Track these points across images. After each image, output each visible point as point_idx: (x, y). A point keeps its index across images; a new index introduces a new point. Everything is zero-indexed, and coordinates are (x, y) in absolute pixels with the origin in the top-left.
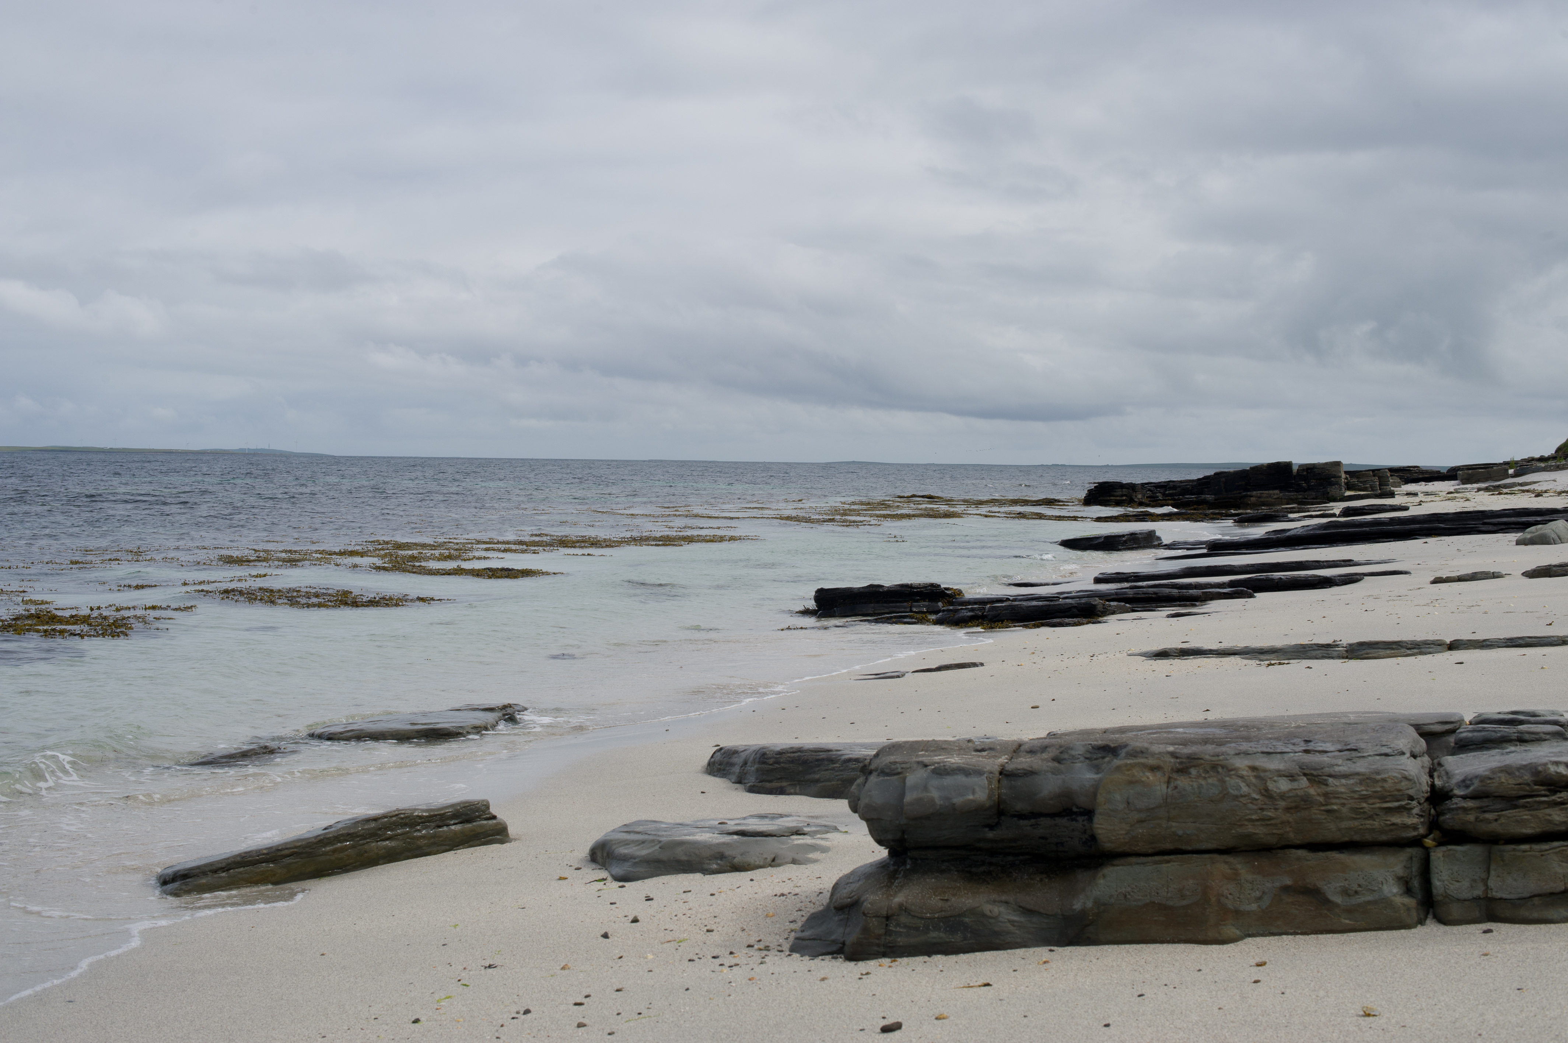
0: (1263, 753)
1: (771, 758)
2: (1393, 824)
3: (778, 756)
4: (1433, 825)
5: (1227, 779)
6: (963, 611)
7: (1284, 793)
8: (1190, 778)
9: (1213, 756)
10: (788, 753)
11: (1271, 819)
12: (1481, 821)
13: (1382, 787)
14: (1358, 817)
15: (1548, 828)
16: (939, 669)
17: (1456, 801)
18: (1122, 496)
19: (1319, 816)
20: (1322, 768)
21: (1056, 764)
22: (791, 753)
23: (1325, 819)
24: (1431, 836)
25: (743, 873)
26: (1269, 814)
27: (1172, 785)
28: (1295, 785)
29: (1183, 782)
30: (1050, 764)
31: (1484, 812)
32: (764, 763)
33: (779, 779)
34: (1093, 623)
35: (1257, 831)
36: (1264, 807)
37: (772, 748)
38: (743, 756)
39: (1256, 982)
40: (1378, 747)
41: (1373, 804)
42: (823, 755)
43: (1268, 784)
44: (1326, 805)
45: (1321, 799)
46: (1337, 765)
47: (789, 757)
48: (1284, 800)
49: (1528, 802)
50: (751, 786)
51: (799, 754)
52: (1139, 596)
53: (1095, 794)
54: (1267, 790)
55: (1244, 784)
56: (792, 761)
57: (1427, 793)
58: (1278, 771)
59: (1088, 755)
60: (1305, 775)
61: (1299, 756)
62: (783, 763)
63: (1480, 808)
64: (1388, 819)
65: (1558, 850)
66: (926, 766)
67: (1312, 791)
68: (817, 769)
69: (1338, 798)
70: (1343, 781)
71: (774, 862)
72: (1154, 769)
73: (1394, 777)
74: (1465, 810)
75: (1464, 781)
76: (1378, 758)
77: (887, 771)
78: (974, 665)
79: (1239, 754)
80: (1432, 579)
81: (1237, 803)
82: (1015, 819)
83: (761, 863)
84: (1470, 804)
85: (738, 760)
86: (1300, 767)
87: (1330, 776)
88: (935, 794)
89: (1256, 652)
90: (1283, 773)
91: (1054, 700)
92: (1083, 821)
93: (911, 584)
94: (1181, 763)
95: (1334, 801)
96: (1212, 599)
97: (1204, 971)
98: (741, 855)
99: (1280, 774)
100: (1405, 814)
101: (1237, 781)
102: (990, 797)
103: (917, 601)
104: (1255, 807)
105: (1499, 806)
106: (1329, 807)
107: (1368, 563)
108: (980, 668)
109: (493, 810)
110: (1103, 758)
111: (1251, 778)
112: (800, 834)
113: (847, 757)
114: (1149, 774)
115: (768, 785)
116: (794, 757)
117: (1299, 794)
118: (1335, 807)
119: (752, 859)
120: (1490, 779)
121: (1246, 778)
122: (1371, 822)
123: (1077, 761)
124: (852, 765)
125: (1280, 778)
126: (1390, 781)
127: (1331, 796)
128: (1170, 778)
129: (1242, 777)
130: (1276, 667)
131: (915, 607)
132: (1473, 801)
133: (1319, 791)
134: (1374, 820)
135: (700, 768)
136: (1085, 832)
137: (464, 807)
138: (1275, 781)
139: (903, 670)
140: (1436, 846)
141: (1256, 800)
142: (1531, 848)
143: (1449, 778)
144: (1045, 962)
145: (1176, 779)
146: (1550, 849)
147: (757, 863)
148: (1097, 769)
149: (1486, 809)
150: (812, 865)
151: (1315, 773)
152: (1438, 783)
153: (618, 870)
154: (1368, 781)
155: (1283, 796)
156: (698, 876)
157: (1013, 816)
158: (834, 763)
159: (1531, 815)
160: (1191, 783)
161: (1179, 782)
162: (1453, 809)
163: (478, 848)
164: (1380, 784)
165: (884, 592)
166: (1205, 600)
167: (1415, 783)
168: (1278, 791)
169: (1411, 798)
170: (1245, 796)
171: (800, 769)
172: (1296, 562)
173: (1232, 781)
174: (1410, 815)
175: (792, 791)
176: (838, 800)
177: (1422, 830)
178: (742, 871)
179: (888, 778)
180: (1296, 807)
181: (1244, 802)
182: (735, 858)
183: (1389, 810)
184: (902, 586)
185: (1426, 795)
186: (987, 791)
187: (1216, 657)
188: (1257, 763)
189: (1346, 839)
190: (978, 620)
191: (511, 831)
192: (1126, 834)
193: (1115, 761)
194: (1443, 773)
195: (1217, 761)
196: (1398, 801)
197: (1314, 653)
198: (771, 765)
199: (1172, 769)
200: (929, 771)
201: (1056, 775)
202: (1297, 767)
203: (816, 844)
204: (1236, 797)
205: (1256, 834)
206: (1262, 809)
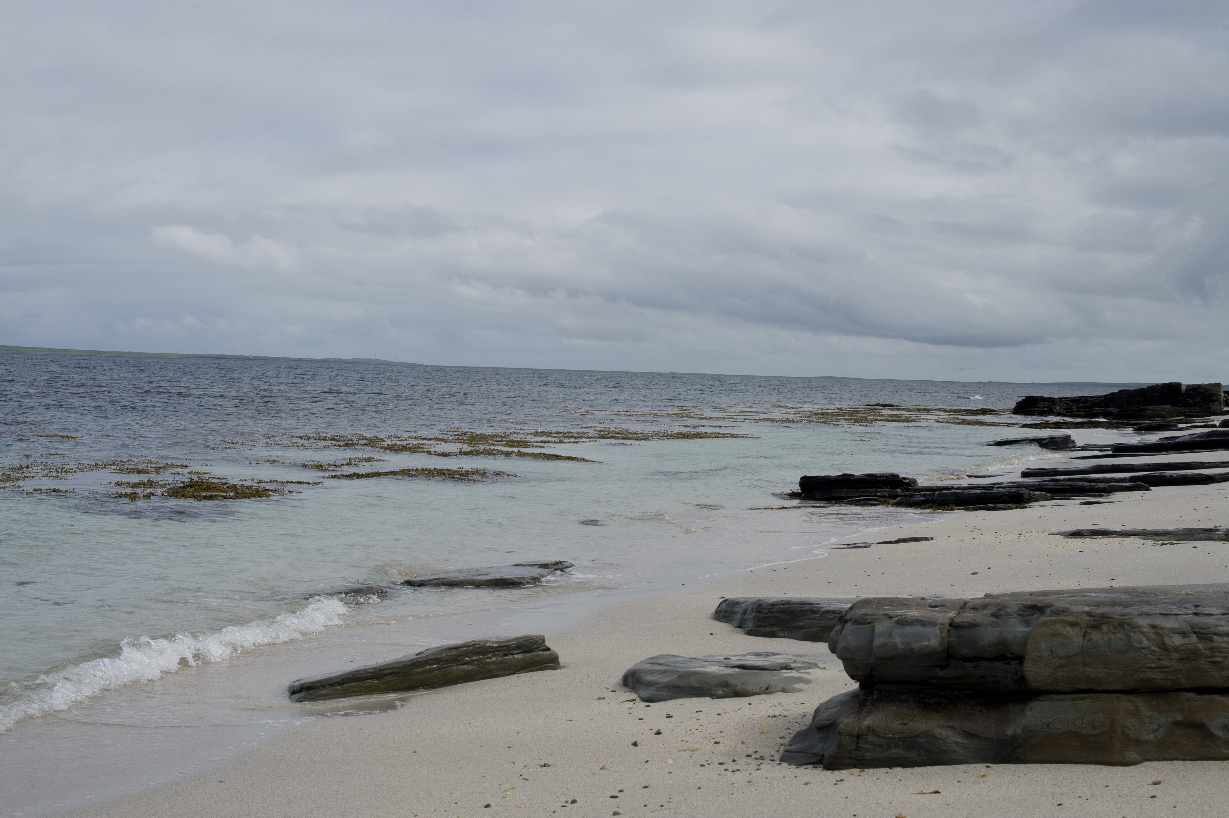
0: (1161, 614)
1: (765, 608)
3: (771, 607)
5: (1132, 634)
6: (917, 496)
7: (1178, 647)
8: (1102, 632)
9: (1120, 616)
10: (779, 604)
11: (1166, 667)
16: (898, 541)
18: (1044, 407)
19: (1205, 666)
20: (1209, 628)
21: (995, 619)
22: (781, 605)
23: (1211, 668)
25: (743, 698)
26: (1165, 663)
27: (1087, 638)
28: (1186, 641)
29: (1096, 636)
30: (990, 619)
32: (760, 612)
33: (771, 625)
34: (1021, 508)
35: (1155, 677)
36: (1161, 657)
37: (767, 601)
38: (744, 606)
39: (1153, 797)
42: (807, 607)
43: (1164, 639)
44: (1211, 657)
45: (1208, 652)
46: (1220, 625)
47: (780, 608)
48: (1177, 652)
50: (749, 630)
51: (788, 605)
52: (1057, 487)
53: (1025, 644)
54: (1163, 644)
55: (1145, 639)
56: (783, 611)
58: (1173, 629)
59: (1021, 613)
60: (1195, 633)
61: (1190, 617)
62: (775, 612)
66: (891, 617)
67: (1200, 646)
68: (802, 618)
69: (1221, 652)
70: (1226, 639)
71: (768, 690)
72: (1072, 625)
77: (860, 621)
78: (926, 539)
79: (1141, 615)
81: (1139, 653)
82: (961, 661)
83: (758, 691)
85: (739, 609)
86: (1191, 627)
87: (1215, 634)
88: (898, 640)
89: (1152, 534)
90: (1177, 631)
91: (989, 568)
92: (1015, 664)
93: (876, 474)
94: (1095, 621)
95: (1217, 654)
96: (1116, 491)
97: (1110, 787)
98: (742, 684)
99: (1175, 631)
101: (1140, 636)
102: (941, 644)
103: (881, 488)
104: (1154, 657)
106: (1213, 659)
108: (931, 542)
109: (548, 644)
110: (1032, 615)
111: (1151, 634)
112: (788, 669)
113: (825, 609)
114: (1068, 629)
115: (763, 629)
116: (784, 608)
117: (1190, 647)
118: (1219, 659)
119: (750, 688)
121: (1147, 634)
123: (1011, 617)
124: (830, 616)
125: (1174, 635)
127: (1216, 650)
128: (1085, 632)
129: (1143, 633)
130: (1168, 546)
131: (879, 492)
133: (1206, 646)
135: (709, 615)
136: (1016, 673)
137: (525, 641)
138: (1170, 637)
139: (869, 541)
141: (1155, 651)
144: (983, 776)
145: (1090, 634)
147: (754, 691)
148: (1027, 623)
150: (797, 693)
151: (1203, 631)
153: (645, 693)
155: (1176, 649)
156: (707, 699)
157: (959, 659)
158: (816, 614)
160: (1102, 637)
161: (1093, 636)
163: (536, 672)
165: (854, 480)
166: (1111, 492)
168: (1173, 645)
170: (1146, 648)
171: (788, 617)
172: (1184, 463)
173: (1135, 636)
176: (818, 643)
178: (742, 697)
179: (861, 626)
180: (1187, 658)
181: (1146, 653)
182: (736, 686)
184: (869, 475)
186: (939, 639)
187: (1120, 537)
188: (1156, 623)
190: (928, 503)
191: (562, 660)
192: (1050, 676)
193: (1042, 617)
195: (1124, 620)
197: (1199, 536)
198: (765, 614)
199: (1088, 625)
200: (893, 622)
201: (995, 628)
202: (1188, 626)
203: (801, 677)
204: (1139, 649)
205: (1154, 679)
206: (1159, 659)
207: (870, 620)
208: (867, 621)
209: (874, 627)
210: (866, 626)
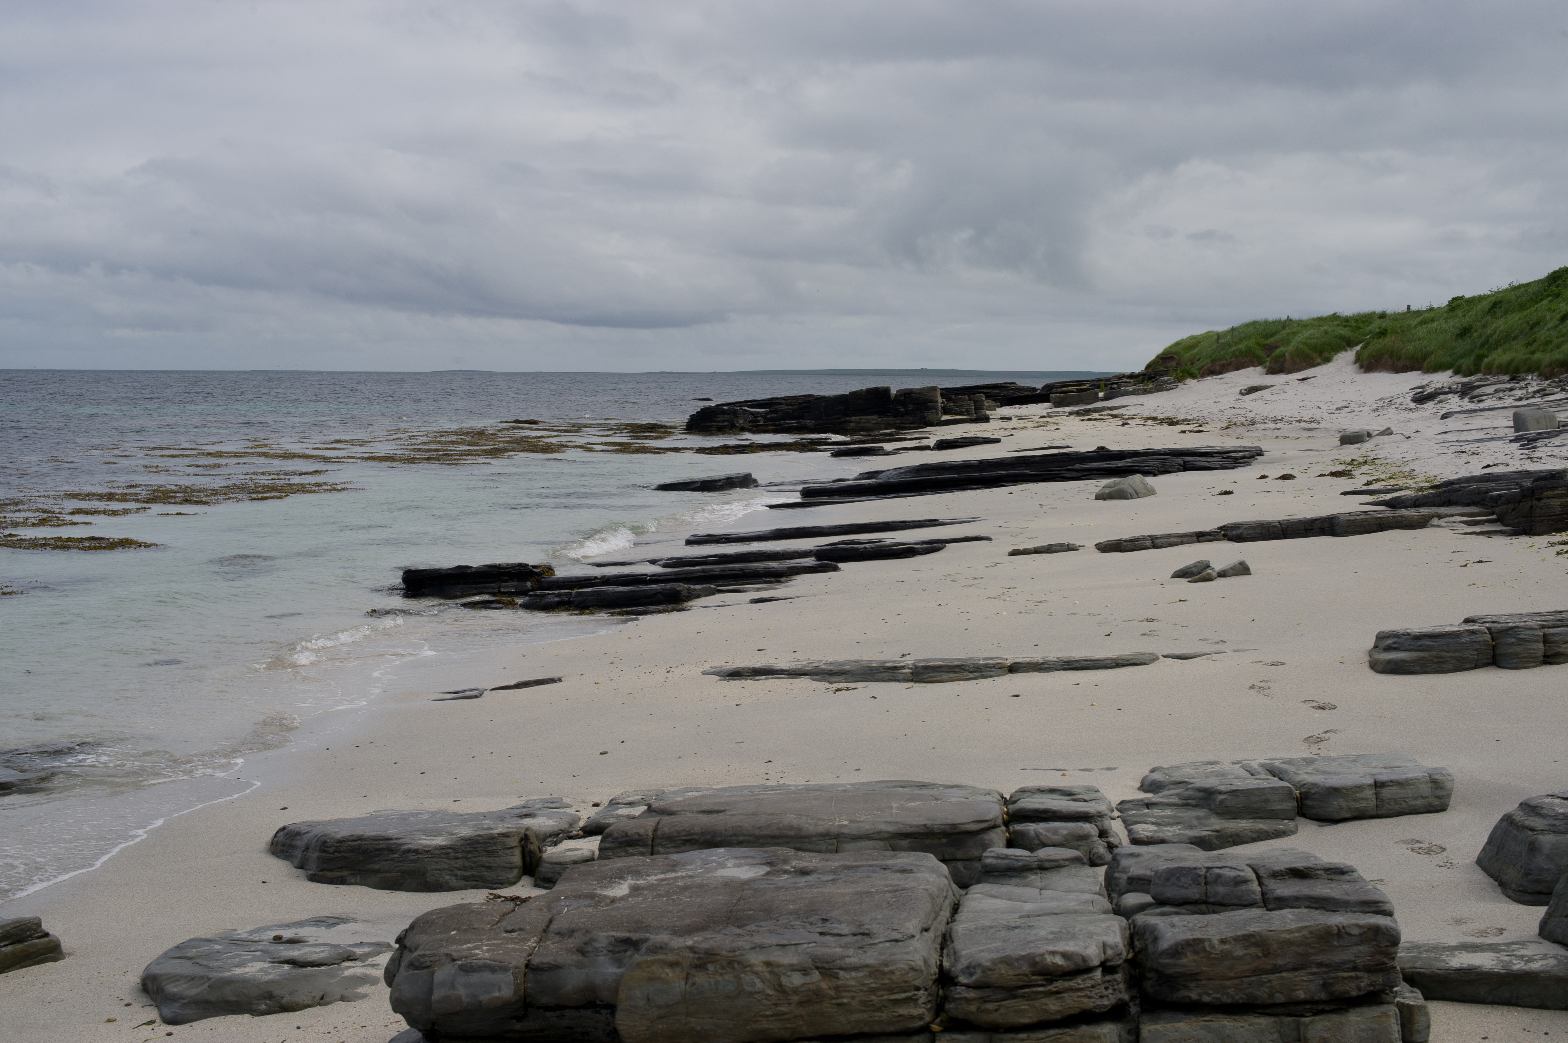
0: (778, 945)
1: (331, 847)
2: (900, 1016)
3: (338, 845)
4: (939, 1008)
5: (743, 975)
6: (549, 596)
7: (797, 988)
8: (708, 974)
9: (729, 952)
10: (348, 841)
11: (784, 1014)
12: (982, 1011)
13: (890, 979)
14: (867, 1009)
15: (1045, 1017)
16: (518, 686)
17: (960, 990)
18: (724, 421)
19: (830, 1009)
20: (834, 961)
21: (581, 958)
22: (351, 841)
23: (836, 1012)
24: (938, 1020)
25: (291, 1013)
26: (783, 1009)
27: (690, 982)
28: (807, 979)
29: (700, 978)
30: (575, 957)
31: (986, 1002)
32: (325, 851)
33: (339, 868)
34: (678, 611)
35: (772, 1026)
36: (778, 1002)
37: (333, 835)
38: (306, 838)
40: (889, 931)
41: (882, 996)
42: (383, 844)
43: (781, 979)
44: (837, 998)
45: (832, 993)
46: (848, 956)
47: (350, 846)
48: (797, 994)
49: (1026, 992)
50: (312, 874)
51: (359, 842)
52: (726, 573)
53: (616, 990)
54: (780, 985)
55: (758, 980)
56: (353, 850)
57: (935, 974)
58: (792, 965)
59: (611, 948)
60: (817, 968)
61: (812, 947)
62: (343, 852)
63: (982, 998)
64: (895, 1010)
65: (1053, 1038)
66: (454, 960)
67: (824, 985)
68: (377, 859)
69: (848, 991)
70: (854, 974)
71: (323, 1001)
72: (673, 965)
73: (902, 968)
74: (968, 1000)
75: (968, 967)
76: (888, 944)
77: (416, 964)
78: (552, 681)
79: (755, 948)
80: (1011, 549)
81: (752, 999)
82: (542, 1011)
83: (310, 1002)
84: (972, 994)
85: (300, 843)
86: (813, 960)
87: (841, 969)
88: (462, 992)
89: (826, 673)
90: (796, 967)
91: (623, 742)
92: (607, 1014)
93: (500, 564)
94: (699, 959)
95: (844, 994)
96: (797, 573)
98: (290, 994)
99: (793, 968)
100: (912, 1004)
101: (752, 977)
102: (515, 992)
103: (505, 581)
104: (769, 1003)
105: (999, 996)
106: (839, 1001)
107: (953, 523)
108: (558, 684)
109: (45, 927)
110: (625, 951)
111: (766, 974)
112: (351, 960)
113: (406, 847)
114: (668, 970)
115: (329, 874)
116: (354, 846)
117: (811, 988)
118: (845, 1001)
119: (300, 998)
120: (991, 970)
121: (761, 974)
122: (879, 1014)
123: (600, 954)
124: (412, 856)
125: (793, 973)
126: (897, 973)
127: (842, 989)
128: (688, 974)
129: (756, 973)
131: (504, 587)
132: (976, 991)
133: (830, 984)
134: (883, 1012)
135: (263, 845)
136: (608, 1024)
137: (15, 928)
138: (788, 976)
139: (481, 687)
140: (942, 1032)
141: (771, 996)
142: (1028, 1037)
143: (956, 960)
145: (694, 976)
146: (1046, 1038)
147: (306, 1002)
148: (619, 963)
149: (988, 999)
150: (361, 1001)
151: (826, 966)
152: (946, 964)
153: (168, 1012)
154: (877, 973)
155: (795, 991)
156: (246, 1017)
157: (539, 1008)
158: (394, 853)
159: (1029, 1005)
160: (708, 980)
161: (697, 979)
162: (957, 999)
163: (30, 968)
164: (888, 976)
165: (472, 573)
166: (791, 575)
167: (922, 971)
168: (791, 986)
169: (918, 989)
170: (760, 992)
171: (361, 858)
172: (883, 523)
173: (747, 978)
174: (916, 1005)
175: (353, 881)
176: (398, 892)
177: (928, 1018)
178: (290, 1011)
179: (418, 972)
180: (809, 1001)
181: (759, 998)
182: (283, 997)
183: (896, 1002)
184: (490, 566)
185: (934, 977)
186: (513, 987)
187: (787, 678)
188: (772, 959)
189: (856, 1031)
190: (564, 606)
191: (65, 945)
192: (647, 1030)
193: (636, 955)
194: (952, 951)
195: (734, 957)
196: (905, 992)
197: (881, 676)
198: (332, 853)
199: (691, 965)
200: (456, 967)
201: (580, 969)
202: (810, 960)
203: (366, 975)
204: (751, 994)
205: (770, 1029)
206: (776, 1005)
207: (428, 964)
208: (424, 965)
209: (433, 973)
210: (424, 971)
